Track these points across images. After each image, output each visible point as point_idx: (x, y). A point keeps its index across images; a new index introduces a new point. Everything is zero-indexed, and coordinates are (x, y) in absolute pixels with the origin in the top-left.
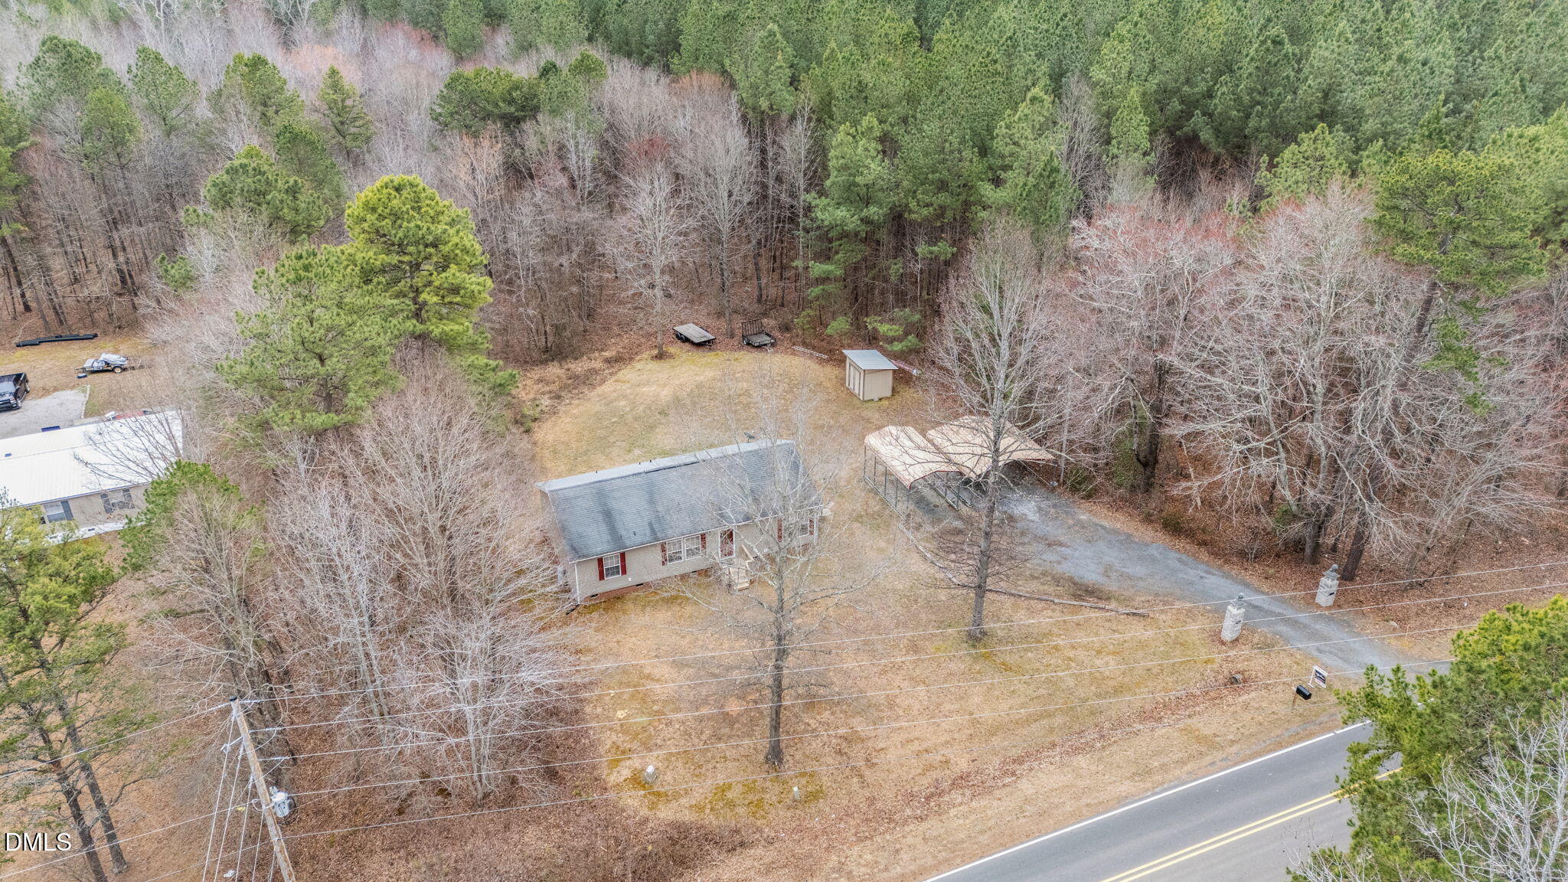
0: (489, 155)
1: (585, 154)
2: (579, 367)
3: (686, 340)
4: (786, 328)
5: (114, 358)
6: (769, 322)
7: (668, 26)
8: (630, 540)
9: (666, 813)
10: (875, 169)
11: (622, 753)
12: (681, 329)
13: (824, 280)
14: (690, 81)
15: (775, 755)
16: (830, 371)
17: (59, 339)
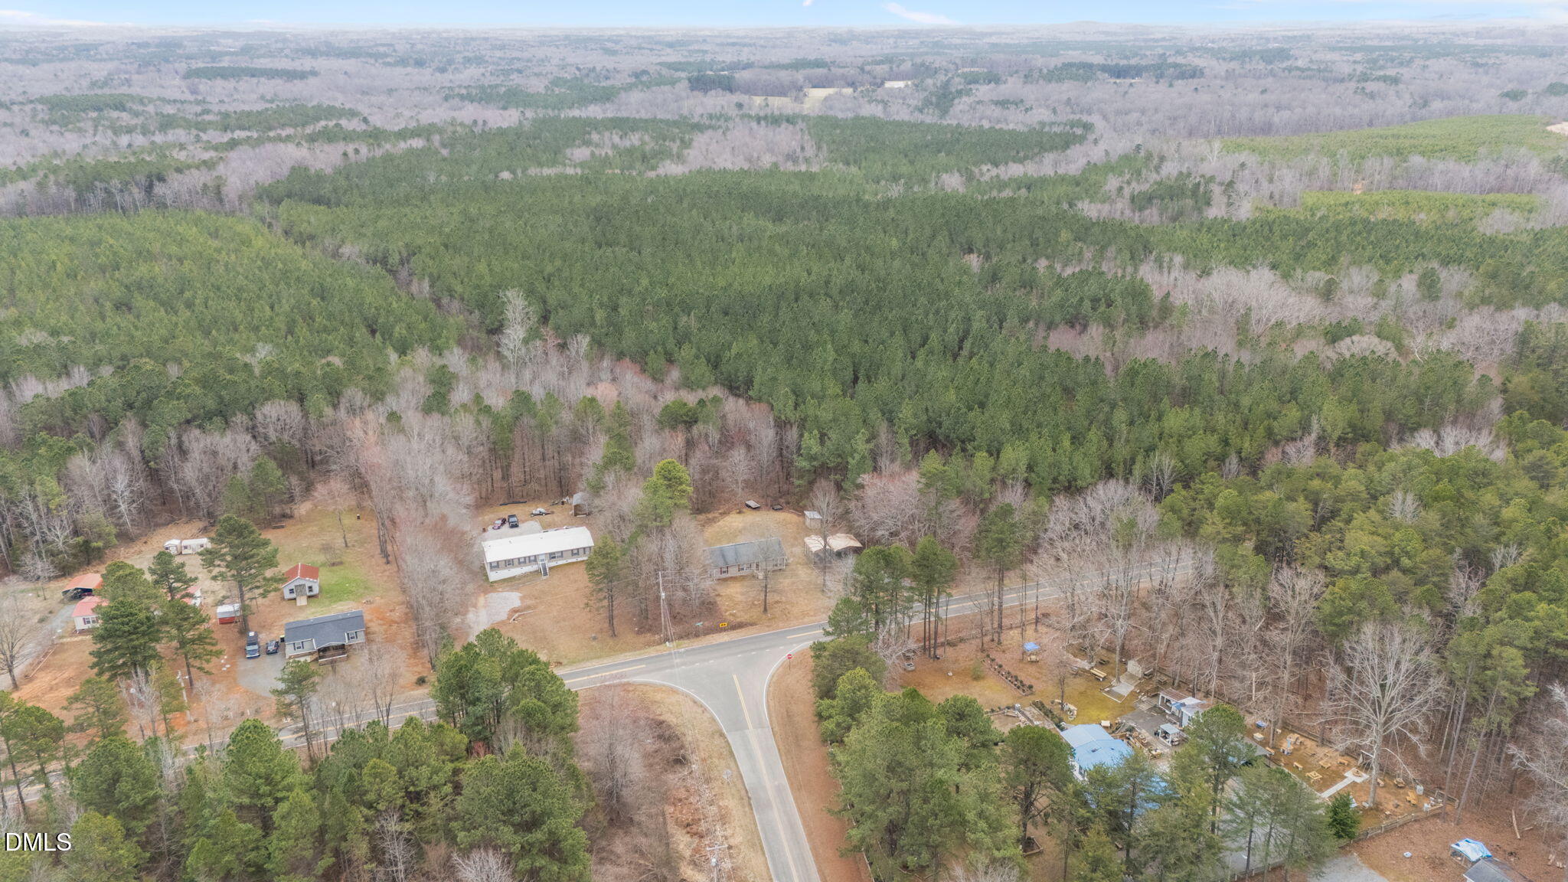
0: (680, 439)
1: (715, 436)
2: (710, 516)
3: (750, 507)
4: (788, 503)
5: (543, 510)
6: (782, 501)
7: (748, 373)
8: (730, 564)
9: (738, 620)
10: (816, 449)
11: (727, 611)
12: (749, 503)
13: (799, 486)
14: (756, 406)
15: (765, 610)
16: (801, 519)
17: (513, 503)
